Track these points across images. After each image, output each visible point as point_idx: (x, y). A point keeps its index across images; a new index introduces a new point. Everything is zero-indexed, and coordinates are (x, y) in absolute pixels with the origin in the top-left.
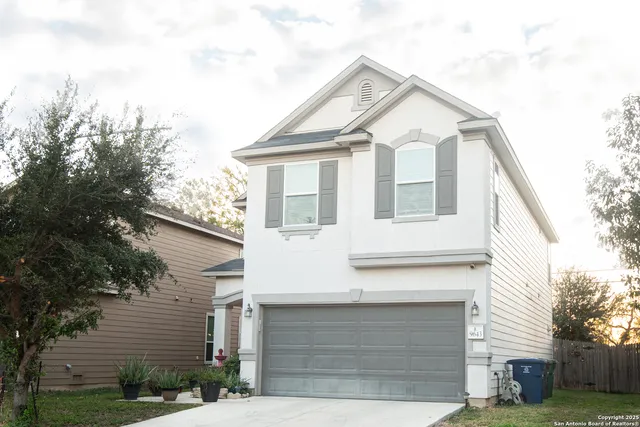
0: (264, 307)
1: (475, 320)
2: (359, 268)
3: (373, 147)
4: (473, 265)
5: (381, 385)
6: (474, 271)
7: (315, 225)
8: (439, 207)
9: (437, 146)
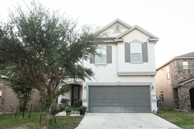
0: (89, 86)
1: (153, 90)
2: (119, 76)
3: (124, 43)
4: (152, 76)
5: (126, 109)
6: (152, 78)
7: (106, 63)
8: (143, 60)
9: (142, 44)
